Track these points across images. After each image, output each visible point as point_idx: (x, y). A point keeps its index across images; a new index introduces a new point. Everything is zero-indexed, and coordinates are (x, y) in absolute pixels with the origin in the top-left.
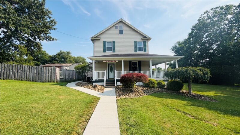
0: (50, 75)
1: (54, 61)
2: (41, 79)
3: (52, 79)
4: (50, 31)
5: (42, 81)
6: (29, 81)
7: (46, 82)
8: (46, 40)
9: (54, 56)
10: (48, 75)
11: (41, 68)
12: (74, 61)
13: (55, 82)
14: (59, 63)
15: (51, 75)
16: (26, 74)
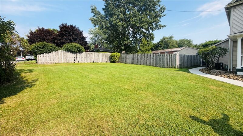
0: (170, 61)
1: (158, 48)
2: (163, 65)
3: (173, 65)
4: (160, 20)
5: (164, 66)
6: (154, 66)
7: (167, 68)
8: (157, 29)
9: (158, 43)
10: (169, 62)
11: (163, 55)
12: (177, 46)
13: (176, 68)
14: (163, 49)
15: (172, 61)
16: (151, 61)
